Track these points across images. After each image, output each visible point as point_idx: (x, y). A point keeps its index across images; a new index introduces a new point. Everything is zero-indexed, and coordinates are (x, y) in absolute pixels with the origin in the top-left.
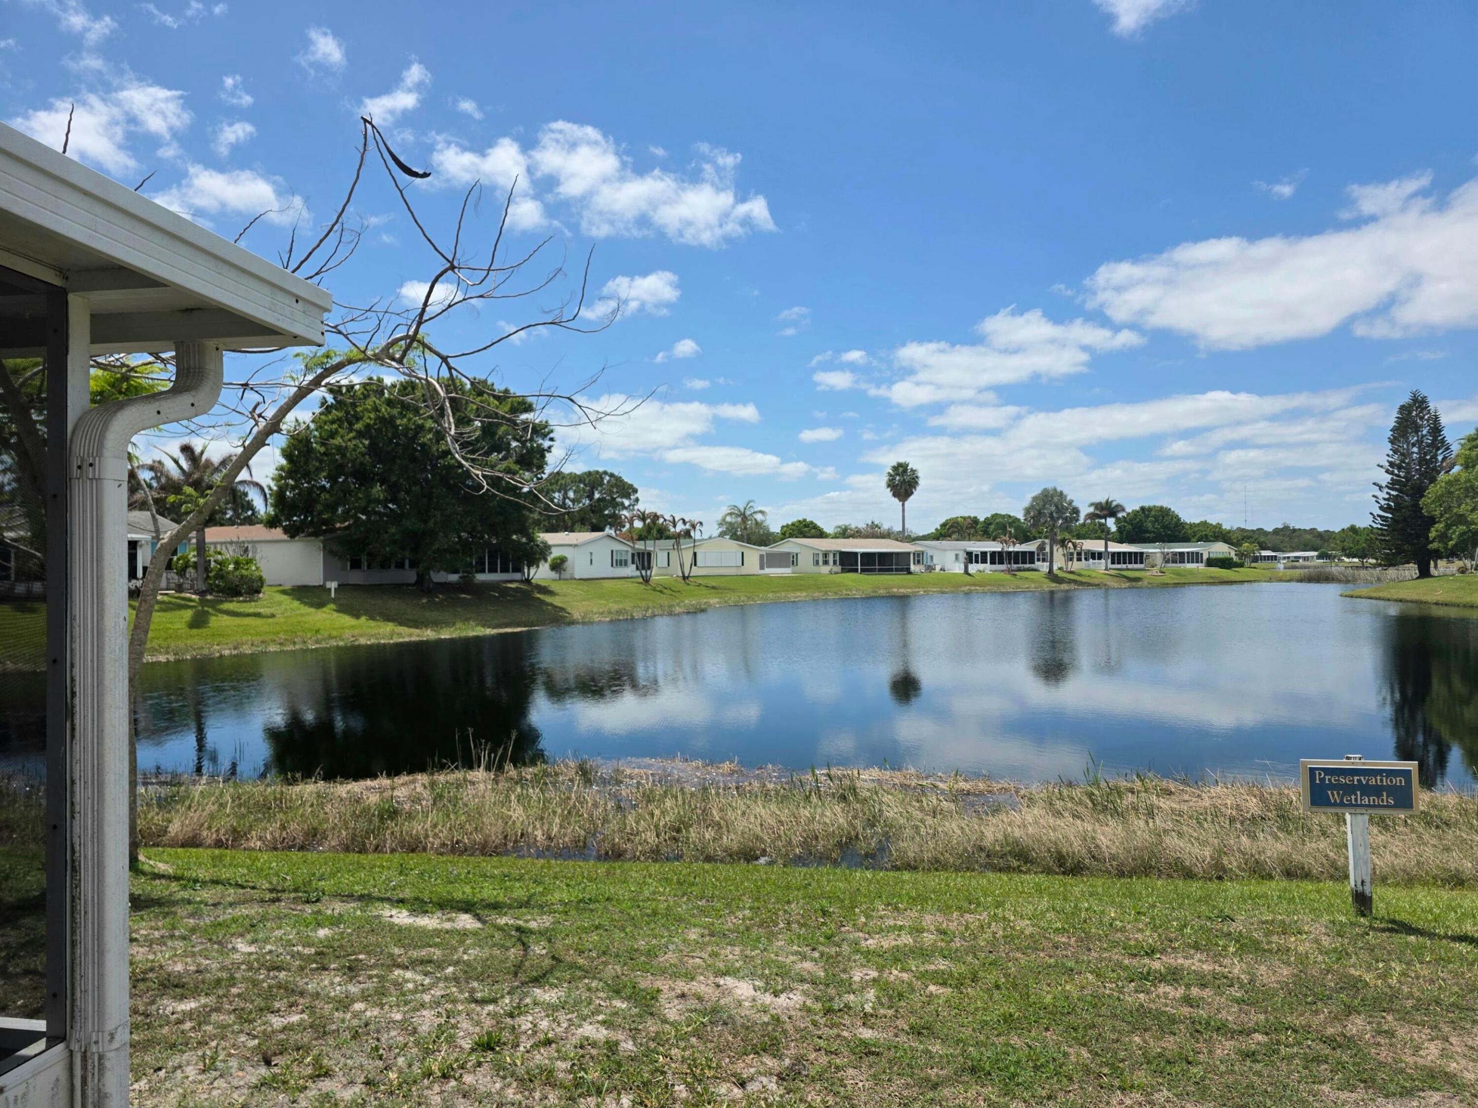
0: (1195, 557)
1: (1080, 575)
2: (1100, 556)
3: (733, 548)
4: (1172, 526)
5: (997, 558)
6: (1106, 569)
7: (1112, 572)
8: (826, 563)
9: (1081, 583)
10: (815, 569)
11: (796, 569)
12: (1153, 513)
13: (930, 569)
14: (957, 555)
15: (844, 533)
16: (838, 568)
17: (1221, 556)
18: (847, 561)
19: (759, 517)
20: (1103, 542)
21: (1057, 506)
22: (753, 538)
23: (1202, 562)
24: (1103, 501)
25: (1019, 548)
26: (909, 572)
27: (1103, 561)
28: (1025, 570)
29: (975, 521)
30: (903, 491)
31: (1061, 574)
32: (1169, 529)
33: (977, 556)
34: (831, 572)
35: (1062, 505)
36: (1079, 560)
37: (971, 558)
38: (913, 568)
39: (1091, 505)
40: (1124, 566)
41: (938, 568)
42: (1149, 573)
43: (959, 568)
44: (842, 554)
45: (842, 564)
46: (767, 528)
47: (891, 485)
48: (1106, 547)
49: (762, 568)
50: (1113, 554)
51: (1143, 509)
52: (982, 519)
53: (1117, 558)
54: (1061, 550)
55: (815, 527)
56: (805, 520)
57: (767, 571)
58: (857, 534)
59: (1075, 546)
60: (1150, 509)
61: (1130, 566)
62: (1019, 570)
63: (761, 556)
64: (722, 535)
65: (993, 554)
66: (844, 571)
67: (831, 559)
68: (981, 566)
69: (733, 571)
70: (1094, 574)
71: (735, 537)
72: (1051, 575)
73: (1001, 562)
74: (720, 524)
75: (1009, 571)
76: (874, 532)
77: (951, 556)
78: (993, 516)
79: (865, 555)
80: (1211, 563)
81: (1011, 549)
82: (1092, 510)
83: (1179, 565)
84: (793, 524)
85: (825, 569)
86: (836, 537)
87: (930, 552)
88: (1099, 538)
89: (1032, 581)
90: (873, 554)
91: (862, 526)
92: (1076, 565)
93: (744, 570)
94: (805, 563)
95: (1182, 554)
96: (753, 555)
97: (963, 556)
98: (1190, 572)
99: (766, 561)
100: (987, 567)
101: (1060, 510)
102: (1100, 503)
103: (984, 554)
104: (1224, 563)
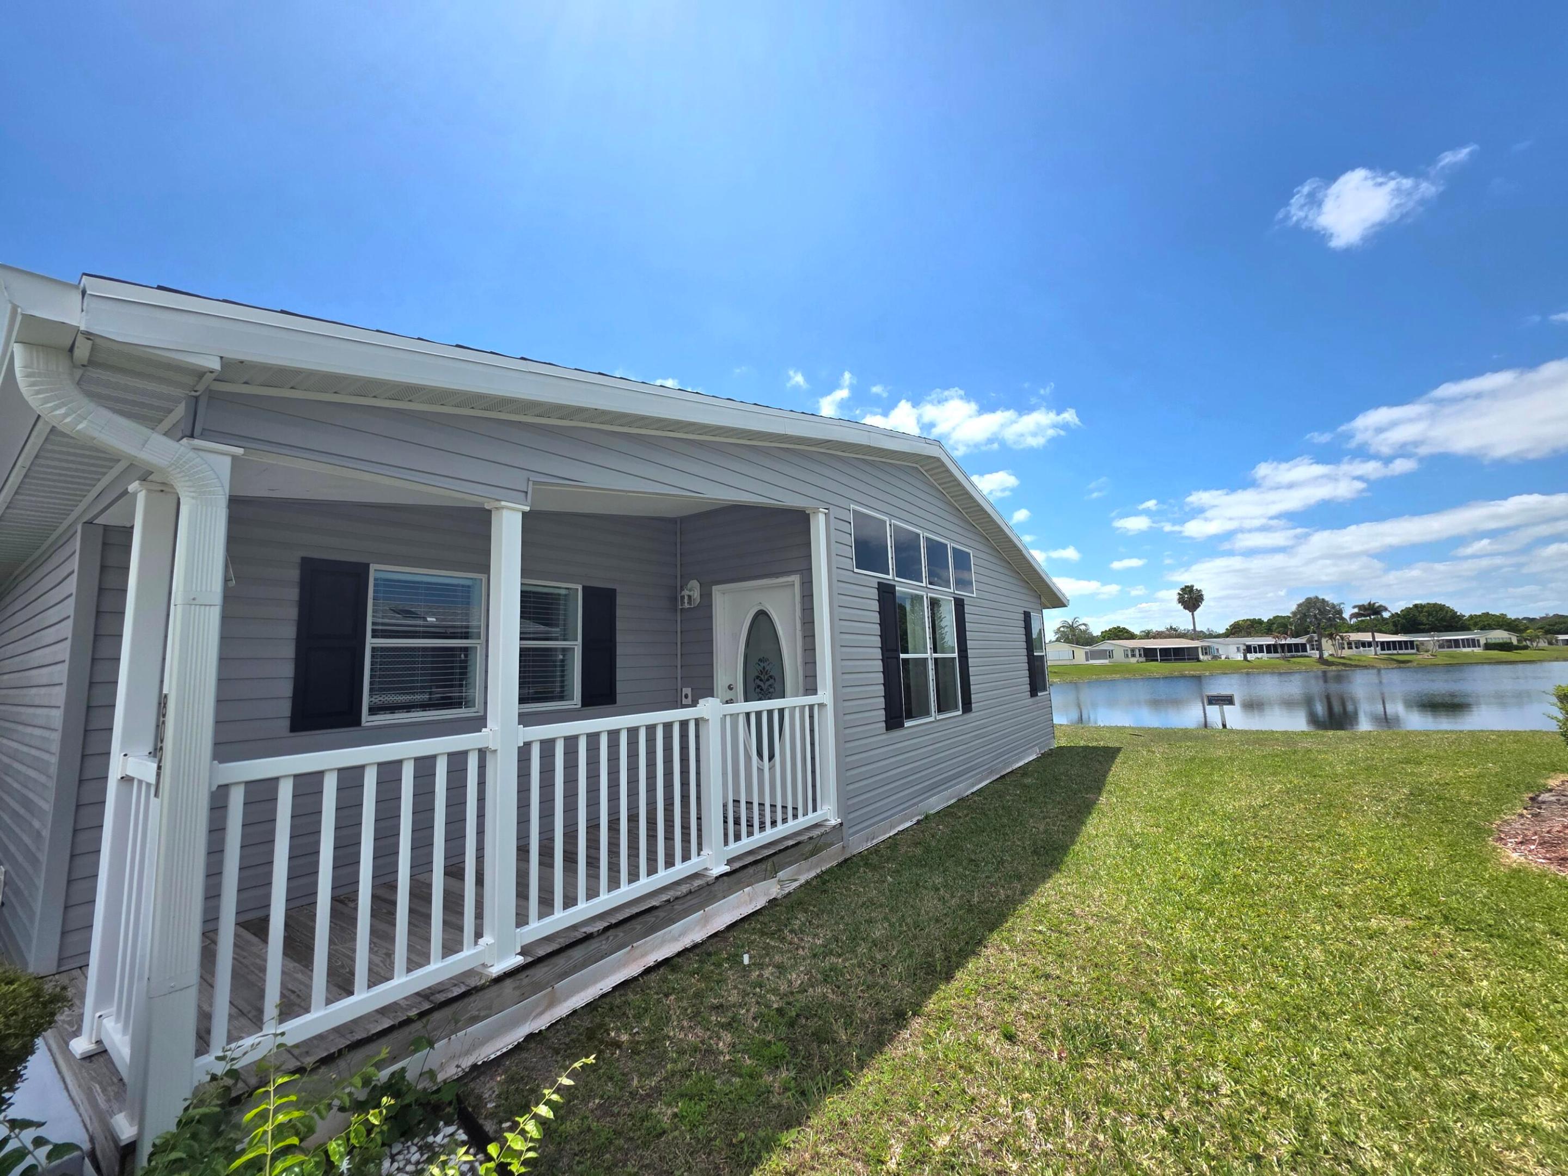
0: (1473, 643)
1: (1350, 659)
2: (1370, 644)
3: (1066, 648)
4: (1448, 618)
5: (1270, 649)
6: (1376, 654)
7: (1382, 657)
8: (1133, 656)
9: (1351, 666)
10: (1127, 660)
11: (1112, 660)
12: (1425, 609)
13: (1216, 657)
14: (1238, 648)
15: (1148, 635)
16: (1143, 659)
17: (1497, 641)
18: (1149, 654)
19: (1083, 627)
20: (1370, 634)
21: (1319, 610)
22: (1082, 641)
23: (1479, 646)
24: (1366, 603)
25: (1290, 641)
26: (1198, 660)
27: (1372, 648)
28: (1298, 657)
29: (1260, 622)
30: (1191, 604)
31: (1331, 659)
32: (1445, 621)
33: (1255, 648)
34: (1138, 662)
35: (1325, 609)
36: (1350, 648)
37: (1249, 649)
38: (1201, 657)
39: (1354, 607)
40: (1395, 652)
41: (1223, 657)
42: (1419, 657)
43: (1240, 657)
44: (1145, 649)
45: (1145, 656)
46: (1090, 634)
47: (1181, 600)
48: (1374, 637)
49: (1087, 660)
50: (1382, 643)
51: (1416, 606)
52: (1266, 620)
53: (1385, 646)
54: (1330, 642)
55: (1127, 631)
56: (1119, 627)
57: (1091, 662)
58: (1159, 635)
59: (1342, 638)
60: (1422, 606)
61: (1400, 652)
62: (1293, 657)
63: (1086, 653)
64: (1058, 640)
65: (1268, 646)
66: (1147, 661)
67: (1137, 653)
68: (1259, 655)
69: (1068, 663)
70: (1364, 659)
71: (1068, 641)
72: (1321, 660)
73: (1276, 652)
74: (1056, 633)
75: (1285, 658)
76: (1172, 633)
77: (1234, 648)
78: (1275, 618)
79: (1161, 649)
80: (1488, 646)
81: (1283, 642)
82: (1356, 610)
83: (1454, 649)
84: (1110, 630)
85: (1134, 660)
86: (1141, 638)
87: (1216, 646)
88: (1368, 631)
89: (1304, 664)
90: (1169, 649)
91: (1162, 628)
92: (1346, 652)
93: (1075, 662)
94: (1119, 656)
95: (1456, 641)
96: (1080, 653)
97: (1242, 647)
98: (1466, 654)
99: (1089, 656)
100: (1264, 656)
101: (1323, 612)
102: (1363, 605)
103: (1261, 647)
104: (1505, 647)
